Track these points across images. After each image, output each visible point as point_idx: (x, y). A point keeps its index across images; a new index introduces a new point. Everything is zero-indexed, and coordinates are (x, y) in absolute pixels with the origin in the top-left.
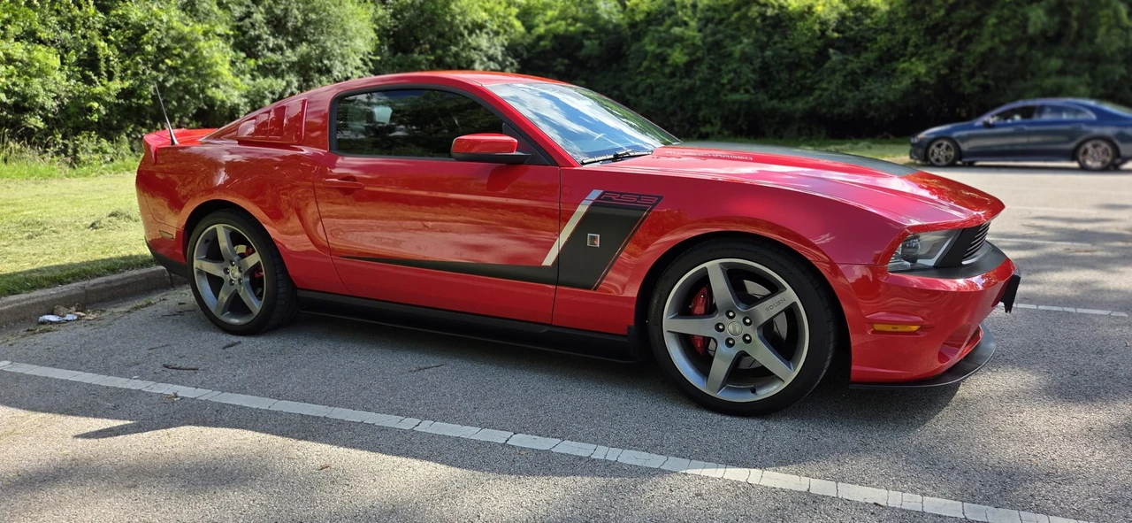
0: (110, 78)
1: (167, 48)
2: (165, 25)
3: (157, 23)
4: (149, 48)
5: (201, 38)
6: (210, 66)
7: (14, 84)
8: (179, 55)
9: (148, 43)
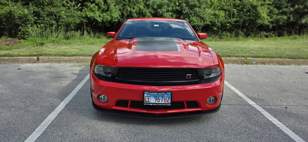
0: (233, 18)
1: (250, 10)
2: (251, 3)
3: (249, 3)
4: (245, 10)
5: (260, 6)
6: (259, 13)
7: (213, 20)
8: (253, 11)
9: (245, 9)
